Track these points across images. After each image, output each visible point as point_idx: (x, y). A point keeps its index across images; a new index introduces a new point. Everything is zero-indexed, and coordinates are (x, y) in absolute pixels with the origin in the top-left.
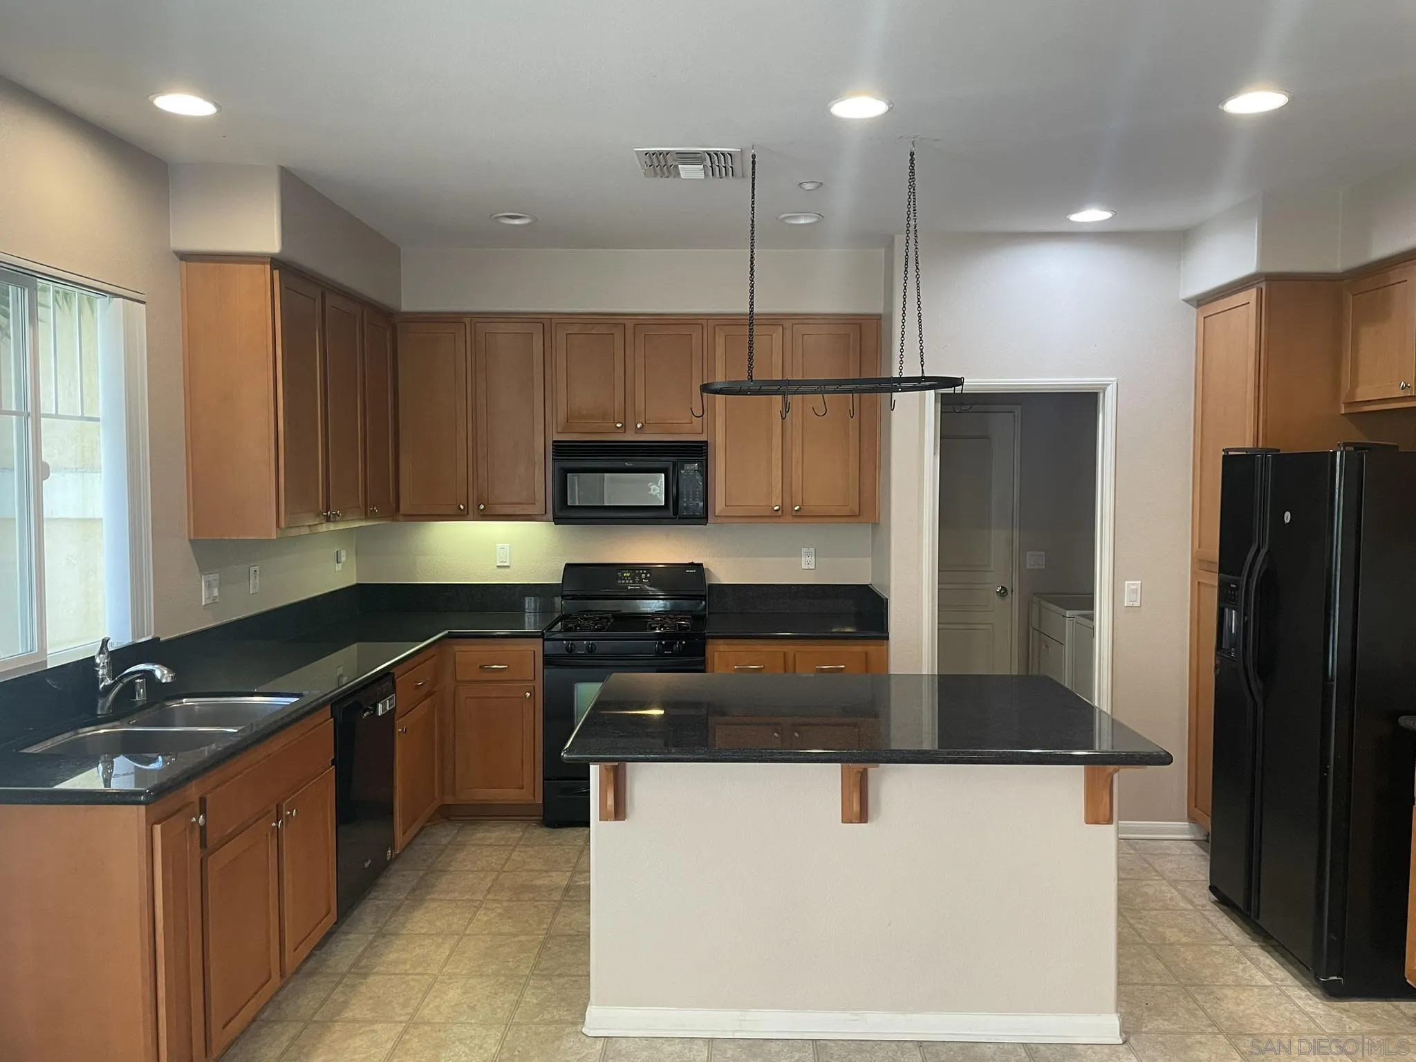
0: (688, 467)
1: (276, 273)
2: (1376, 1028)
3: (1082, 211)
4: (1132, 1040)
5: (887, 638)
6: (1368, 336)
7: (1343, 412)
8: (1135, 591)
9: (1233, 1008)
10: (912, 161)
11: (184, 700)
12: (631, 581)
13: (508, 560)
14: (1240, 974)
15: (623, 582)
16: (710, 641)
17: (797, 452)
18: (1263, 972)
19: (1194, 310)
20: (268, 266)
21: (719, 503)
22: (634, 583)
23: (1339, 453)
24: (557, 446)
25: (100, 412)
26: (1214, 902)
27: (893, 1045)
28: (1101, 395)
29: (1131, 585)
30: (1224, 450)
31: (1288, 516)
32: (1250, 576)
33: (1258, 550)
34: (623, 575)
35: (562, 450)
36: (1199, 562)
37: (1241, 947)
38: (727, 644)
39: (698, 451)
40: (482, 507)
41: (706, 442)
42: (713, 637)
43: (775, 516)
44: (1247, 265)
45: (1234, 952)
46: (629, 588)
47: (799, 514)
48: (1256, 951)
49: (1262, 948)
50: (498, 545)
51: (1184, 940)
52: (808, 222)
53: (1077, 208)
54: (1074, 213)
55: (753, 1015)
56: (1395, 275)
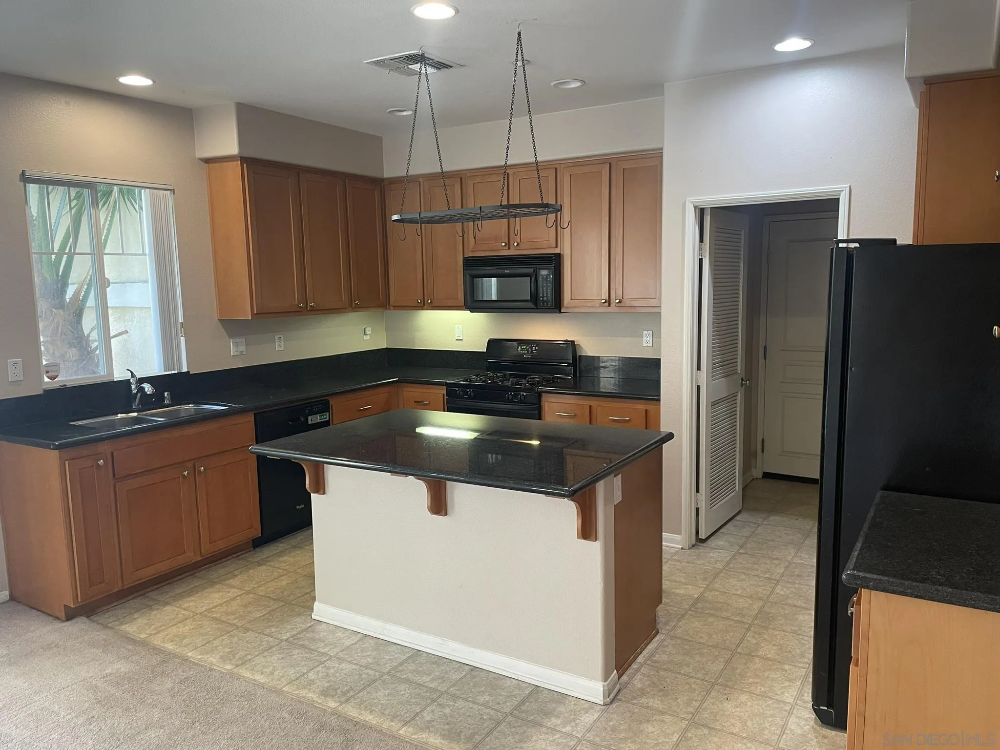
0: (542, 273)
1: (245, 165)
3: (784, 41)
4: (613, 704)
5: (660, 401)
11: (191, 405)
12: (526, 352)
13: (461, 336)
14: (777, 688)
16: (543, 394)
17: (619, 259)
18: (799, 693)
20: (239, 162)
21: (567, 298)
22: (528, 353)
24: (466, 260)
25: (147, 252)
27: (457, 666)
28: (841, 201)
34: (522, 347)
35: (470, 263)
38: (554, 397)
40: (430, 301)
41: (560, 255)
42: (546, 393)
43: (604, 307)
46: (525, 356)
47: (620, 305)
50: (456, 325)
52: (576, 85)
53: (781, 39)
54: (778, 43)
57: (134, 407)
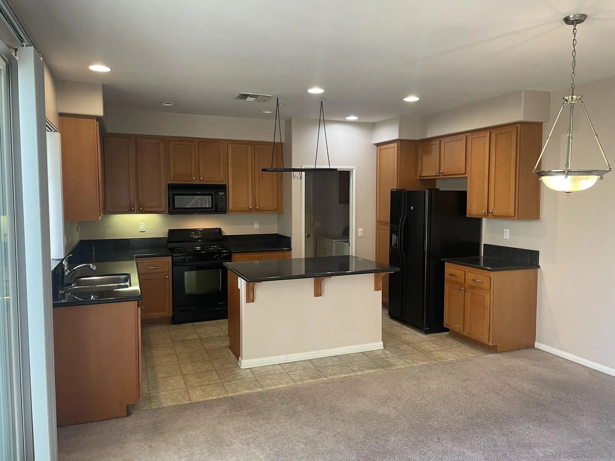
0: (220, 193)
2: (439, 338)
3: (350, 117)
4: (385, 348)
5: (291, 250)
6: (425, 158)
7: (418, 179)
8: (361, 232)
9: (405, 339)
10: (322, 105)
12: (195, 235)
13: (144, 229)
14: (403, 332)
15: (192, 235)
16: (232, 254)
17: (257, 188)
18: (408, 331)
19: (376, 147)
20: (96, 120)
21: (231, 206)
22: (196, 236)
23: (426, 191)
24: (169, 186)
26: (390, 318)
27: (329, 358)
28: (351, 172)
29: (360, 230)
30: (391, 190)
31: (412, 208)
32: (401, 224)
33: (403, 218)
34: (191, 233)
35: (172, 188)
36: (379, 223)
37: (401, 327)
38: (238, 255)
39: (223, 188)
40: (141, 208)
41: (225, 185)
42: (234, 253)
43: (250, 210)
44: (396, 137)
45: (400, 328)
46: (194, 238)
47: (258, 210)
48: (405, 327)
49: (406, 326)
50: (140, 223)
51: (387, 327)
52: (270, 113)
54: (347, 117)
55: (290, 355)
56: (433, 142)
57: (65, 282)
